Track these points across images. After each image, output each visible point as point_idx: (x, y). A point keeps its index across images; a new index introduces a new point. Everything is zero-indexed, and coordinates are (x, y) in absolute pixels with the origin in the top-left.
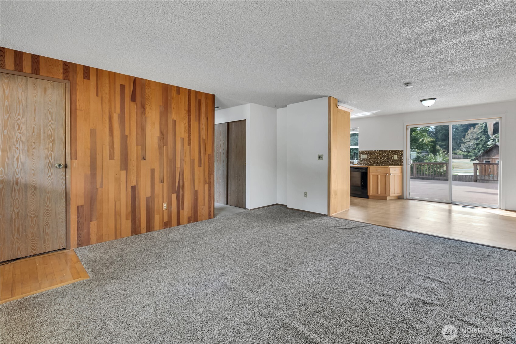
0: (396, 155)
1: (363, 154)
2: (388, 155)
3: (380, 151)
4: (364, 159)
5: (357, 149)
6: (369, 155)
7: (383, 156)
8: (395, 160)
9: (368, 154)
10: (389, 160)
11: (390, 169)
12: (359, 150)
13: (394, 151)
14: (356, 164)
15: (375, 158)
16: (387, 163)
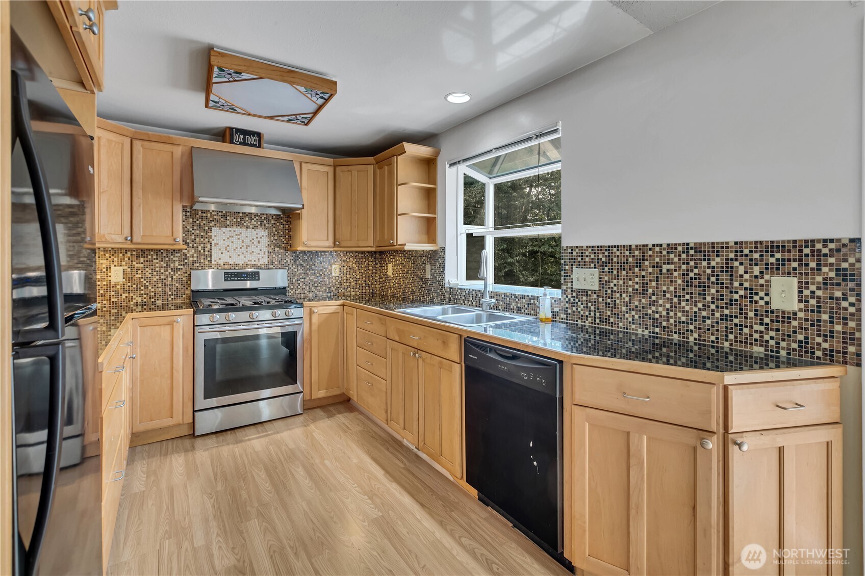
0: (795, 280)
1: (579, 266)
2: (724, 277)
3: (671, 248)
4: (585, 292)
5: (556, 240)
6: (611, 271)
7: (688, 284)
8: (786, 317)
9: (604, 264)
10: (735, 310)
11: (736, 396)
12: (564, 244)
13: (772, 247)
14: (550, 315)
15: (644, 293)
16: (722, 326)
